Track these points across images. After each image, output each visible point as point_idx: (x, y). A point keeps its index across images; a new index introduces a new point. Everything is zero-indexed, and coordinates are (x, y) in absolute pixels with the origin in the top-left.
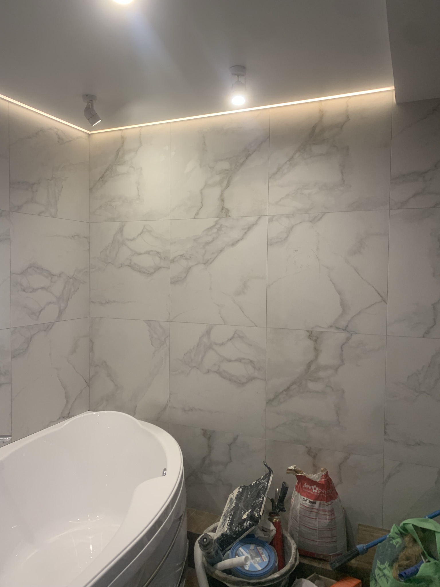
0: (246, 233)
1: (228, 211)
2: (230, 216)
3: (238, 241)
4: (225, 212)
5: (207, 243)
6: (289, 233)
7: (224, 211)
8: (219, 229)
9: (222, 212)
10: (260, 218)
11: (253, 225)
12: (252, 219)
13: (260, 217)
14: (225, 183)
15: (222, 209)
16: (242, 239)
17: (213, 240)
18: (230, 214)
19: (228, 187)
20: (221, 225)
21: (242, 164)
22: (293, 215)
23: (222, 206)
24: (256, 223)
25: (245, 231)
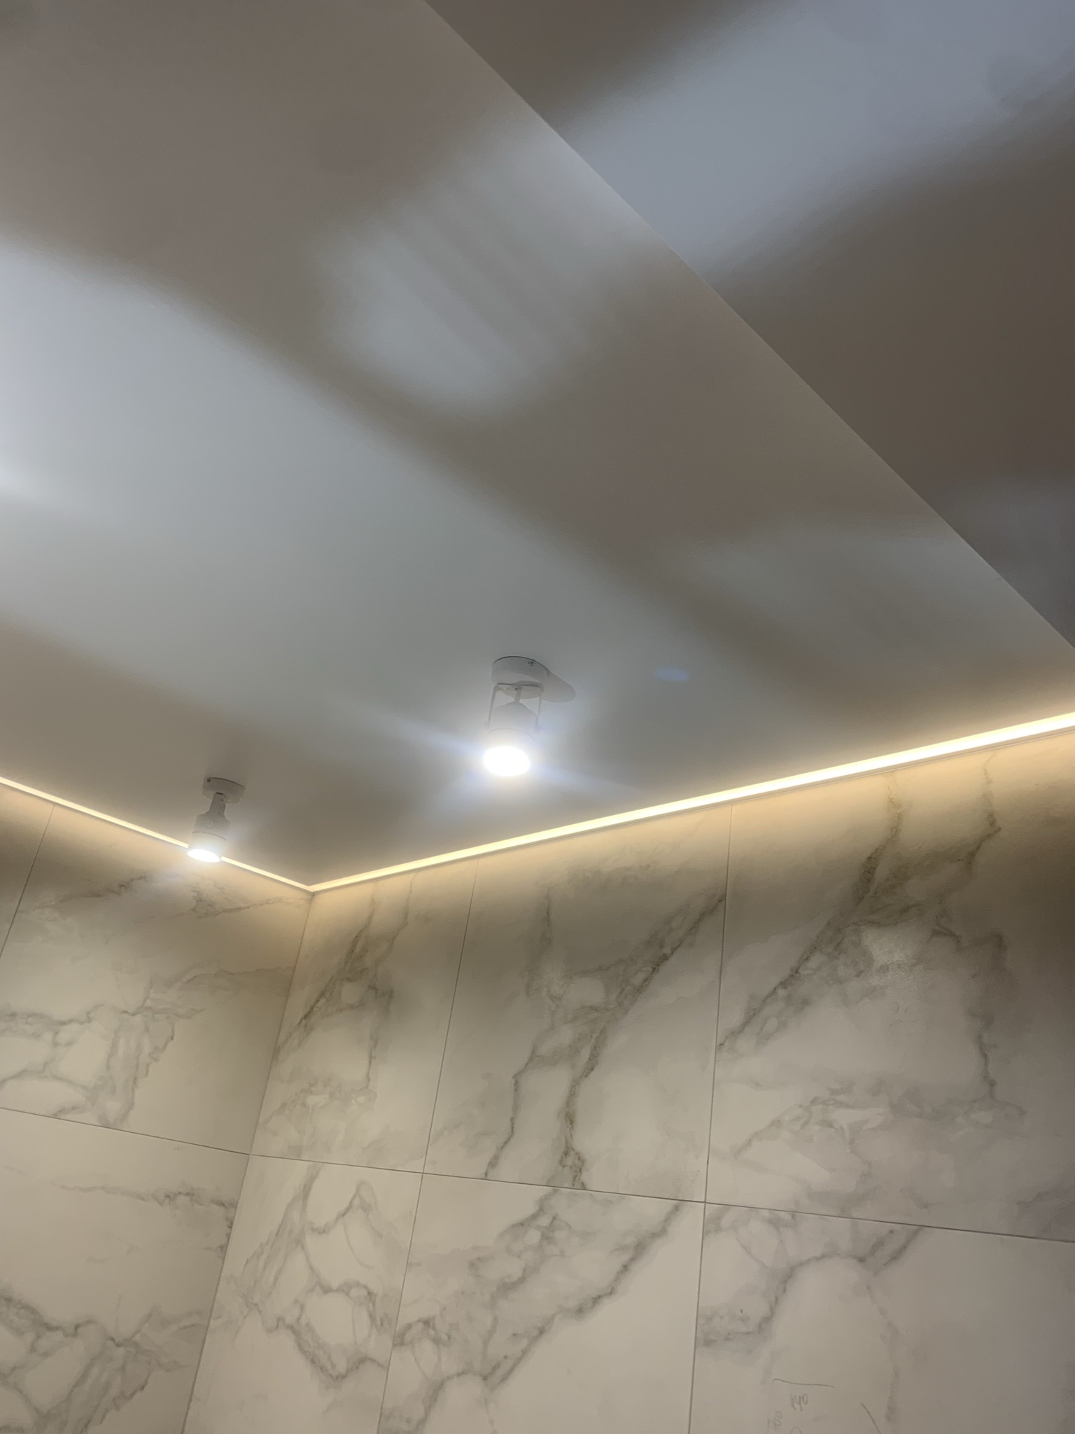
0: (625, 1268)
1: (579, 1166)
2: (584, 1187)
3: (596, 1300)
4: (571, 1167)
5: (507, 1287)
6: (777, 1299)
7: (569, 1161)
8: (547, 1237)
9: (564, 1166)
10: (677, 1208)
11: (655, 1235)
12: (653, 1210)
13: (678, 1204)
14: (585, 1054)
15: (566, 1154)
16: (611, 1293)
17: (522, 1280)
18: (585, 1177)
19: (592, 1069)
20: (554, 1218)
21: (640, 990)
22: (793, 1217)
23: (567, 1142)
24: (660, 1232)
25: (626, 1257)
